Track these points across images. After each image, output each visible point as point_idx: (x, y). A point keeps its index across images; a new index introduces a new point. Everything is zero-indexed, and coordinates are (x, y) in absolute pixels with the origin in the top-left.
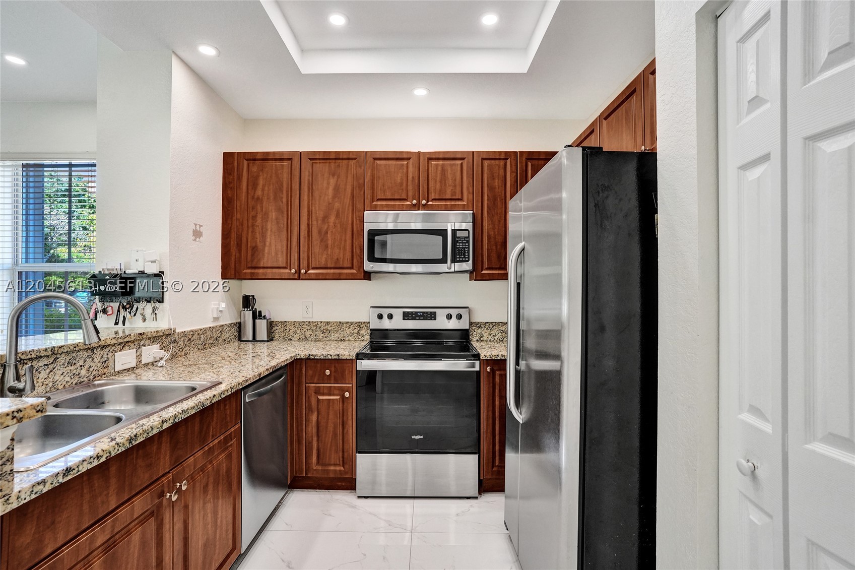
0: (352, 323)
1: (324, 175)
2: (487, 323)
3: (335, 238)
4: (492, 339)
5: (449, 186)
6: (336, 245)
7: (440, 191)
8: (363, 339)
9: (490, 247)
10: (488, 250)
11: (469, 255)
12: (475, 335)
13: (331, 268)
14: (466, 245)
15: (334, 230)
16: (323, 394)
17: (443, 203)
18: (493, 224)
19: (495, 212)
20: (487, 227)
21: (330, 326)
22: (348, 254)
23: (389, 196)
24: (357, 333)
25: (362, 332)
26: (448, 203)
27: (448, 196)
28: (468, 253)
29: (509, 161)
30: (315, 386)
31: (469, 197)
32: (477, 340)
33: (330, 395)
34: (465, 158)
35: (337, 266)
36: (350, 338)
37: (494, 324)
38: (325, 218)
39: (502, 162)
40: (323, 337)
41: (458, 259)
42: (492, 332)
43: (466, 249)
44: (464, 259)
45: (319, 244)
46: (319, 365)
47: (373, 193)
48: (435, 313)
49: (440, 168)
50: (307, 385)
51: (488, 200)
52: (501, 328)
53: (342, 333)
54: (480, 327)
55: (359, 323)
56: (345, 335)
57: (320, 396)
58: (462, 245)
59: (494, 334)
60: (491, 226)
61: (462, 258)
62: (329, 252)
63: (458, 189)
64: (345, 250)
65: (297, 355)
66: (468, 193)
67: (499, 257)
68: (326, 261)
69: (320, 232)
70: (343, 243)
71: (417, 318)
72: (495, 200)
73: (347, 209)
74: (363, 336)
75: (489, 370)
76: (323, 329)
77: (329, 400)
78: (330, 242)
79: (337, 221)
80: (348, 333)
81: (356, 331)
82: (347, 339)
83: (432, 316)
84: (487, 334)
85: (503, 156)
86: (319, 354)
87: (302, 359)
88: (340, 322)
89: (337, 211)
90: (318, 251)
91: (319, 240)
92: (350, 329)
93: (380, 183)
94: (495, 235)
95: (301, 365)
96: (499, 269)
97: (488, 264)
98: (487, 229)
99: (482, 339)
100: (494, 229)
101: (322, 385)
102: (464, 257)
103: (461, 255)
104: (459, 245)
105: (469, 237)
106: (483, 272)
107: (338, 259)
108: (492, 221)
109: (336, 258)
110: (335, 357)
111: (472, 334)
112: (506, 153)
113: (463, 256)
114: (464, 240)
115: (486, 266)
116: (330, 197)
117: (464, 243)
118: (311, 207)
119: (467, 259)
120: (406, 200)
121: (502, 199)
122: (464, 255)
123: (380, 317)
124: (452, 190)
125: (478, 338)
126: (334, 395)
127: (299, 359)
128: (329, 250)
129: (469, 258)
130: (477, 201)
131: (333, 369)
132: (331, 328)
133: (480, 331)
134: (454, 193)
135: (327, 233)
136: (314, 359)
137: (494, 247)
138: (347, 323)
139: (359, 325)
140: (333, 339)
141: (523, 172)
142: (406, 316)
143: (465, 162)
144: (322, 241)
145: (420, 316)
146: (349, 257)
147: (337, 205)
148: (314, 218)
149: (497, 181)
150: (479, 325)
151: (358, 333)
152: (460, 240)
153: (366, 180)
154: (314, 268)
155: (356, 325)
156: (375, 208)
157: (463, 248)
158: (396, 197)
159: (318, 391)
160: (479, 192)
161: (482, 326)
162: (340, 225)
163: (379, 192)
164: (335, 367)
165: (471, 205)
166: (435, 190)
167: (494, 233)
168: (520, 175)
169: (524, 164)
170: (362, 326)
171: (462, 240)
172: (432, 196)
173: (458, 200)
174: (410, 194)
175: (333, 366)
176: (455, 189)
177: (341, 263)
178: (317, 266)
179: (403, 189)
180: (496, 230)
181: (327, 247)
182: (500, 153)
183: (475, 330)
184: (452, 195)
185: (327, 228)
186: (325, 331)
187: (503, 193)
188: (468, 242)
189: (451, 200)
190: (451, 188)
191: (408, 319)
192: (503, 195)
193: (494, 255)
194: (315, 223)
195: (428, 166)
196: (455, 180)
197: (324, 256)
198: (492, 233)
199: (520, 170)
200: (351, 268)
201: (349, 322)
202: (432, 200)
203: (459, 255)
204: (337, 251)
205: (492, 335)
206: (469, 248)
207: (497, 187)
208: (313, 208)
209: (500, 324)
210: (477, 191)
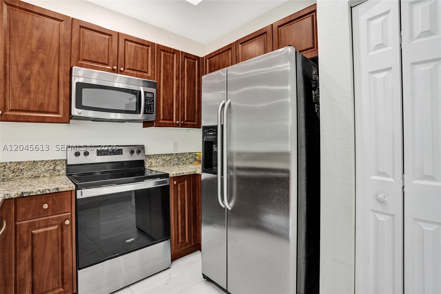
0: (47, 161)
1: (25, 24)
2: (155, 155)
3: (39, 85)
4: (158, 165)
5: (139, 62)
6: (39, 91)
7: (133, 64)
8: (58, 173)
9: (165, 106)
10: (163, 107)
11: (153, 110)
12: (148, 164)
13: (33, 112)
14: (151, 103)
15: (38, 78)
16: (39, 228)
17: (135, 72)
18: (166, 91)
19: (167, 84)
20: (163, 93)
21: (22, 165)
22: (54, 101)
23: (93, 58)
24: (52, 170)
25: (58, 168)
26: (139, 73)
27: (139, 69)
28: (153, 108)
29: (175, 55)
30: (29, 223)
31: (152, 72)
32: (149, 166)
33: (47, 226)
34: (150, 46)
35: (42, 110)
36: (46, 174)
37: (159, 155)
38: (27, 65)
39: (171, 55)
40: (13, 176)
41: (147, 112)
42: (158, 161)
43: (152, 106)
44: (150, 112)
45: (19, 88)
46: (34, 201)
47: (79, 53)
48: (122, 150)
49: (133, 48)
50: (18, 223)
51: (163, 76)
52: (163, 158)
53: (37, 170)
54: (150, 158)
55: (55, 160)
56: (39, 172)
57: (35, 230)
58: (149, 103)
59: (159, 162)
60: (165, 93)
61: (149, 111)
62: (32, 97)
63: (145, 66)
64: (50, 96)
65: (6, 196)
66: (152, 69)
67: (169, 113)
68: (28, 104)
69: (20, 77)
70: (48, 90)
71: (109, 154)
72: (167, 77)
73: (52, 61)
74: (59, 171)
75: (175, 183)
76: (13, 169)
77: (46, 232)
78: (33, 88)
79: (41, 70)
80: (43, 170)
81: (52, 168)
82: (42, 175)
83: (119, 152)
84: (155, 162)
85: (172, 51)
86: (34, 190)
87: (12, 199)
88: (34, 161)
89: (42, 61)
90: (18, 94)
91: (20, 85)
92: (45, 166)
93: (86, 47)
94: (167, 99)
95: (9, 204)
96: (169, 120)
97: (163, 117)
98: (163, 94)
99: (151, 165)
100: (166, 94)
101: (38, 219)
102: (151, 111)
103: (149, 109)
104: (147, 103)
105: (153, 98)
106: (160, 121)
107: (42, 104)
108: (166, 90)
109: (40, 102)
110: (54, 191)
111: (146, 163)
112: (174, 50)
113: (149, 110)
114: (151, 100)
115: (162, 118)
116: (34, 46)
117: (151, 101)
118: (8, 51)
119: (152, 112)
120: (107, 65)
121: (172, 77)
122: (151, 110)
123: (77, 154)
124: (141, 65)
125: (149, 165)
126: (51, 226)
127: (9, 199)
128: (32, 95)
129: (153, 111)
130: (157, 76)
131: (51, 202)
132: (23, 167)
133: (150, 160)
134: (142, 68)
135: (29, 78)
136: (29, 196)
137: (167, 106)
138: (42, 161)
139: (55, 162)
140: (26, 177)
141: (183, 63)
142: (100, 153)
143: (150, 48)
144: (23, 85)
145: (110, 153)
146: (54, 103)
147: (41, 56)
148: (13, 61)
149: (168, 65)
150: (149, 157)
151: (54, 170)
152: (148, 99)
153: (73, 41)
154: (11, 110)
155: (52, 163)
156: (81, 66)
157: (149, 104)
158: (100, 61)
159: (33, 226)
160: (158, 70)
161: (152, 157)
162: (45, 74)
163: (85, 54)
164: (53, 200)
165: (153, 77)
166: (129, 62)
167: (167, 97)
168: (181, 65)
169: (183, 59)
170: (57, 163)
171: (149, 99)
172: (127, 66)
173: (145, 72)
174: (111, 61)
175: (51, 199)
176: (143, 65)
177: (46, 108)
178: (18, 109)
179: (105, 56)
180: (168, 96)
181: (29, 92)
182: (171, 49)
183: (147, 160)
184: (141, 69)
185: (30, 75)
186: (15, 170)
187: (172, 73)
188: (153, 101)
189: (140, 71)
190: (141, 64)
191: (101, 155)
192: (172, 75)
193: (167, 112)
194: (14, 67)
195: (125, 45)
196: (143, 59)
197: (26, 100)
198: (165, 97)
199: (181, 62)
200: (57, 113)
201: (43, 161)
202: (127, 69)
203: (147, 109)
204: (41, 97)
205: (157, 163)
206: (153, 105)
207: (169, 69)
208: (12, 53)
209: (162, 155)
210: (157, 69)
